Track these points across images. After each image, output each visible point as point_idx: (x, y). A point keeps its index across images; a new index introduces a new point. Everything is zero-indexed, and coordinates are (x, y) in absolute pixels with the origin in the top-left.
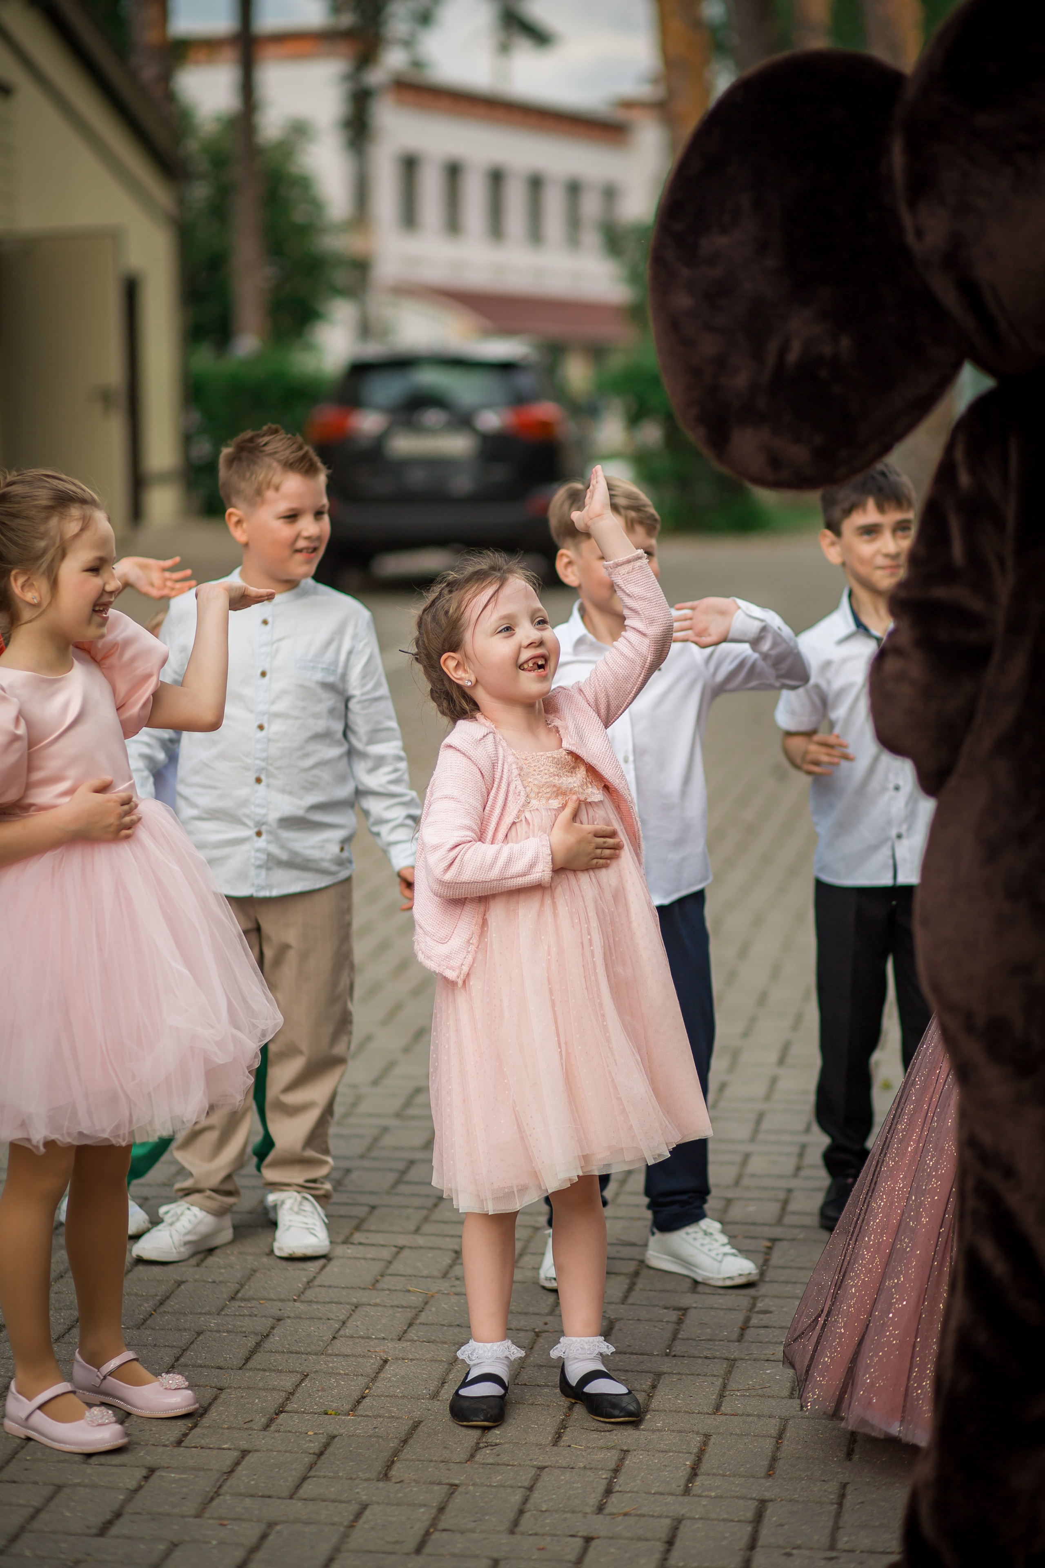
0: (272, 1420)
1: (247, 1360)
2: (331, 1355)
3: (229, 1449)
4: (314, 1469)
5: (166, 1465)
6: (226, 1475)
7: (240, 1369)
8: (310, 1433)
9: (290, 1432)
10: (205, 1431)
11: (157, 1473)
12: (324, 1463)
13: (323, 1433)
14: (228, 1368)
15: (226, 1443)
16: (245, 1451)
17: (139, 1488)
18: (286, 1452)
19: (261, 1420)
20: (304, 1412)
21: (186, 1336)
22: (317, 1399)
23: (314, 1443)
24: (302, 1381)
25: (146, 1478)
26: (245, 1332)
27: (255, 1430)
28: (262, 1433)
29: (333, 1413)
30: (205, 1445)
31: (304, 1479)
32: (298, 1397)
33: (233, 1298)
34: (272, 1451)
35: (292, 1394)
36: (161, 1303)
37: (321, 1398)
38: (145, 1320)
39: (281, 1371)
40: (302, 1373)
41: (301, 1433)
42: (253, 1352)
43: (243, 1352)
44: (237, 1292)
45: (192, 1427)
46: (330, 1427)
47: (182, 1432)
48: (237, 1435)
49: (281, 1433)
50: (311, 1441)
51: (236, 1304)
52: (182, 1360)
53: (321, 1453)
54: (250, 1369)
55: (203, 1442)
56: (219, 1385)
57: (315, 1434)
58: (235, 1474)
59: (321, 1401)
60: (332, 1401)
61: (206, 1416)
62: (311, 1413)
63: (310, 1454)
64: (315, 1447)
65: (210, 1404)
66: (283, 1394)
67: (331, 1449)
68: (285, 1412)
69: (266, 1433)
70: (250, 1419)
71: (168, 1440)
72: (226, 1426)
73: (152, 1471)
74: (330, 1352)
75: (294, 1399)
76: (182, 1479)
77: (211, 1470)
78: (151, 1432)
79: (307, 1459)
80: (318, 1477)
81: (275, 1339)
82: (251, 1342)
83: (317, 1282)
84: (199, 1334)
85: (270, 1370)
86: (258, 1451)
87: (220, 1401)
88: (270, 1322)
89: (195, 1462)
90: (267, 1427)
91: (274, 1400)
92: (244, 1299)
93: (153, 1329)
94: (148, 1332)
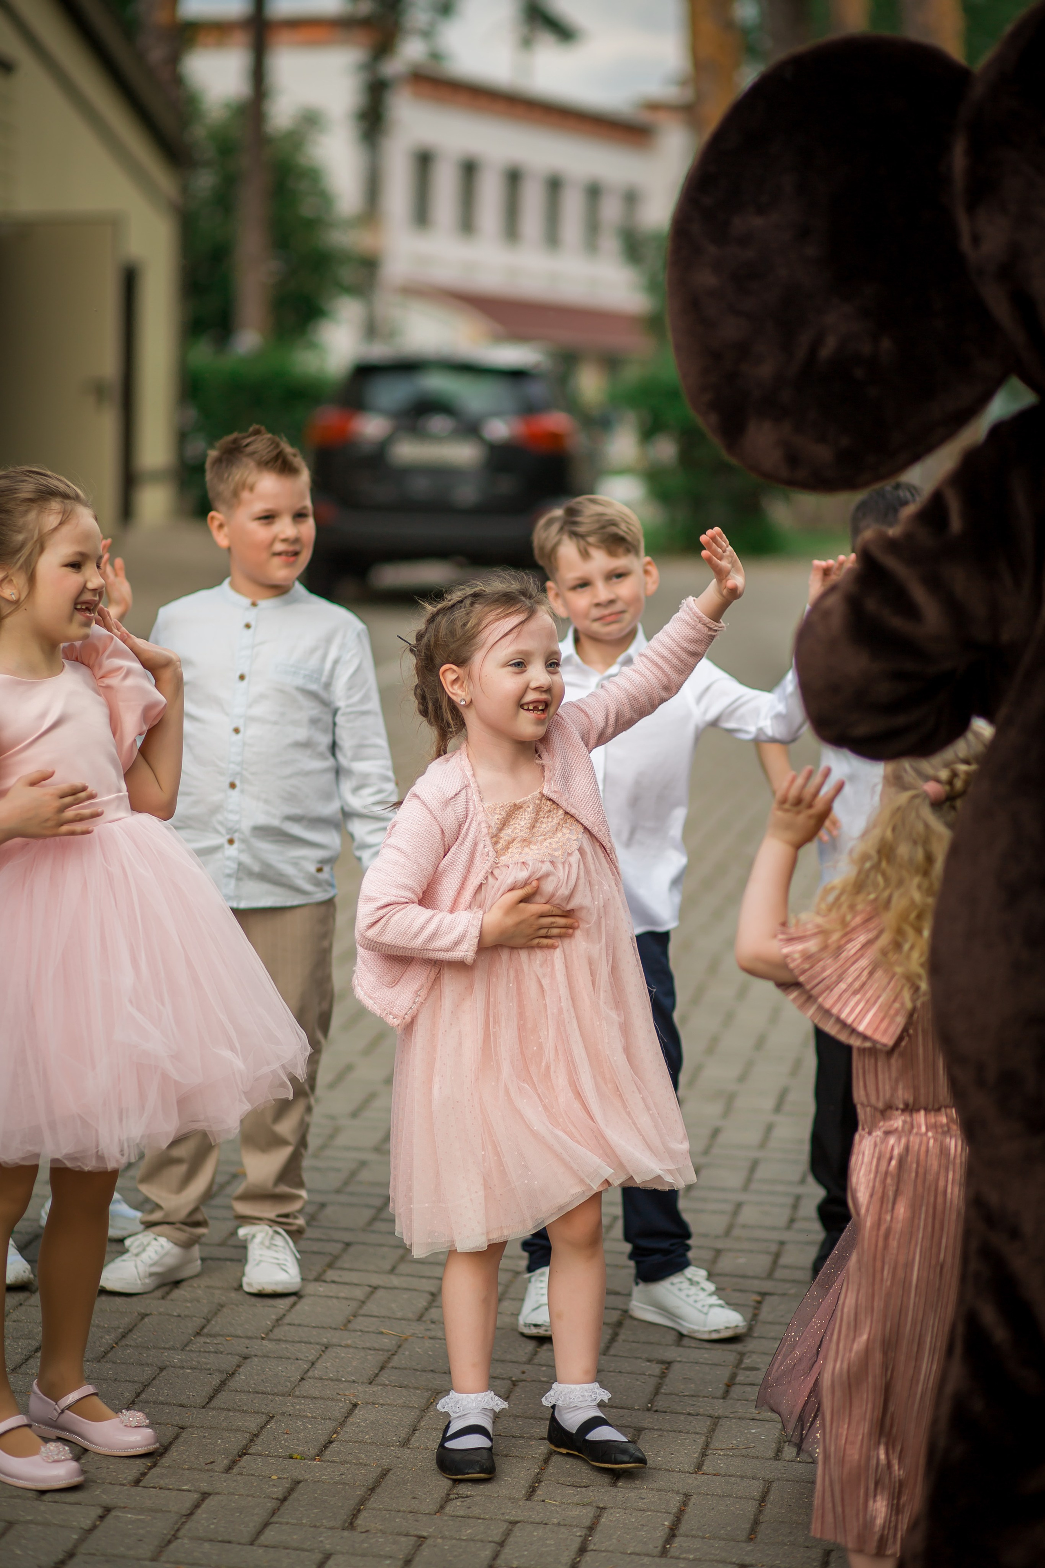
0: (234, 1463)
1: (211, 1398)
2: (298, 1397)
3: (189, 1491)
4: (276, 1515)
5: (122, 1505)
6: (185, 1517)
7: (203, 1407)
8: (274, 1477)
9: (253, 1475)
10: (164, 1471)
11: (113, 1513)
12: (287, 1509)
13: (287, 1478)
14: (191, 1406)
15: (186, 1485)
16: (205, 1493)
17: (94, 1527)
18: (248, 1496)
19: (223, 1461)
20: (268, 1455)
21: (148, 1372)
22: (283, 1442)
23: (278, 1488)
24: (268, 1422)
25: (102, 1518)
26: (209, 1369)
27: (216, 1472)
28: (224, 1475)
29: (299, 1457)
30: (164, 1486)
31: (266, 1525)
32: (263, 1439)
33: (198, 1334)
34: (233, 1494)
35: (257, 1436)
36: (124, 1336)
37: (286, 1441)
38: (106, 1353)
39: (246, 1412)
40: (267, 1414)
41: (264, 1477)
42: (217, 1391)
43: (208, 1390)
44: (203, 1327)
45: (151, 1466)
46: (295, 1472)
47: (140, 1472)
48: (198, 1477)
49: (243, 1476)
50: (274, 1485)
51: (202, 1340)
52: (143, 1396)
53: (285, 1499)
54: (214, 1409)
55: (162, 1483)
56: (181, 1424)
57: (279, 1478)
58: (194, 1517)
59: (286, 1444)
60: (298, 1445)
61: (166, 1455)
62: (276, 1456)
63: (273, 1499)
64: (278, 1492)
65: (171, 1444)
66: (247, 1436)
67: (295, 1495)
68: (248, 1454)
69: (228, 1476)
70: (212, 1460)
71: (125, 1479)
72: (187, 1467)
73: (108, 1510)
74: (297, 1393)
75: (259, 1441)
76: (139, 1520)
77: (170, 1512)
78: (108, 1470)
79: (271, 1505)
80: (281, 1523)
81: (241, 1377)
82: (216, 1380)
83: (287, 1320)
84: (162, 1369)
85: (235, 1410)
86: (219, 1494)
87: (181, 1440)
88: (236, 1360)
89: (153, 1503)
90: (229, 1469)
91: (237, 1441)
92: (209, 1335)
93: (114, 1363)
94: (109, 1366)
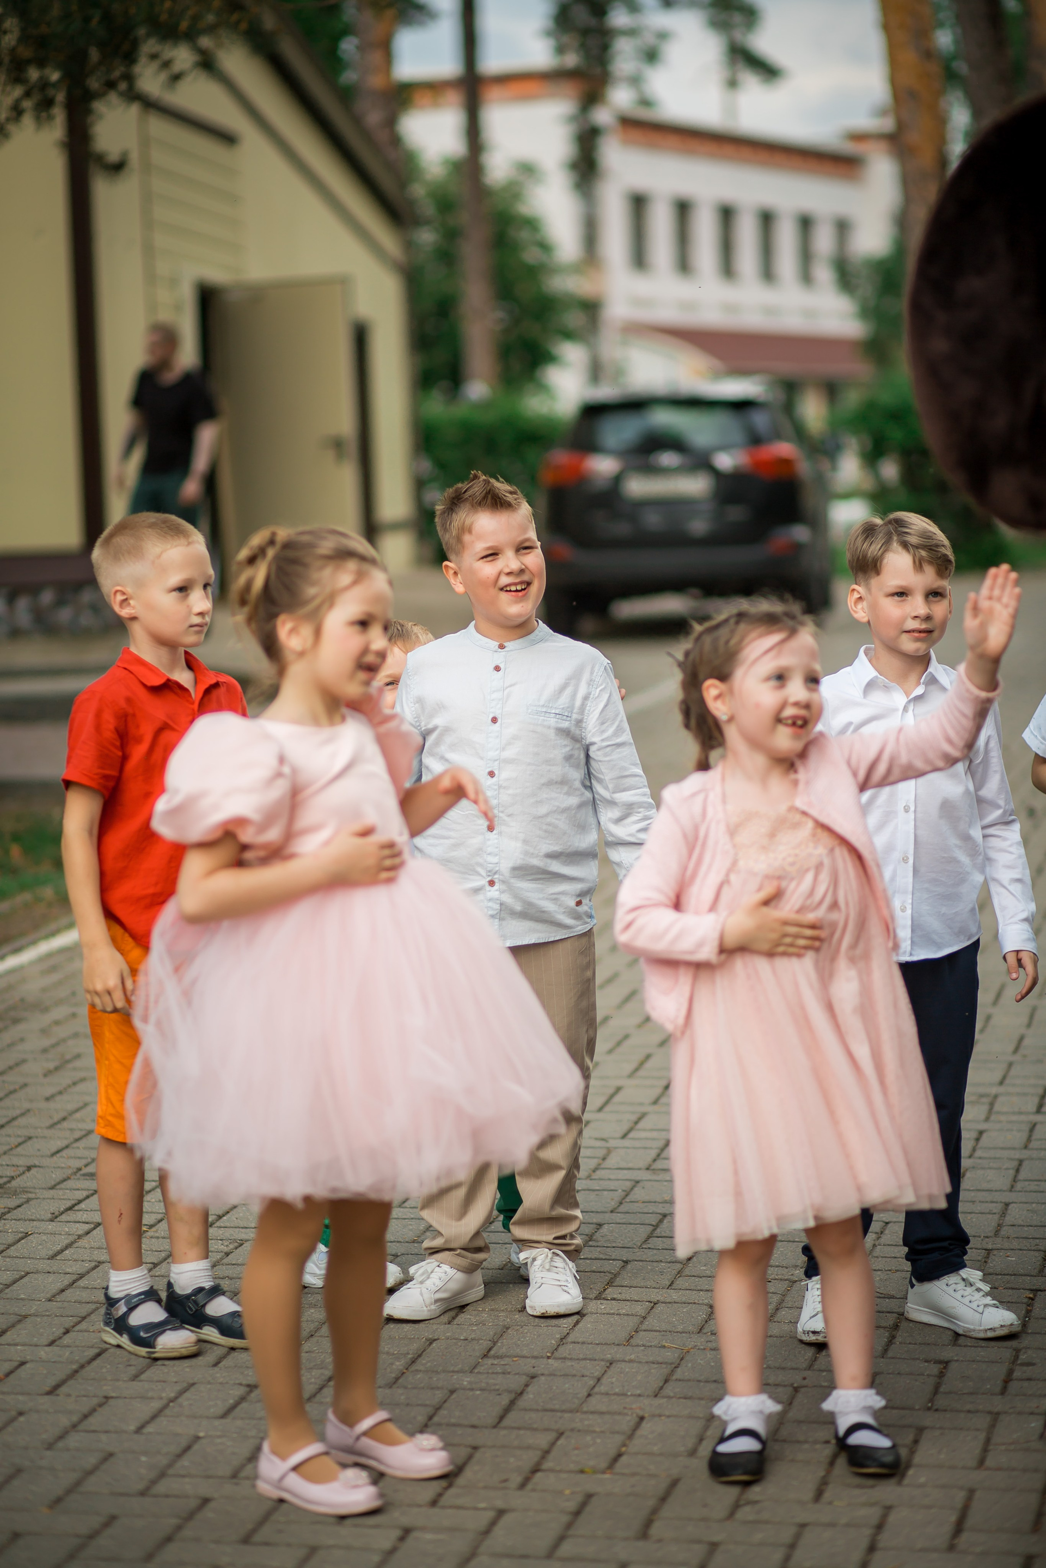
0: (527, 1479)
1: (502, 1418)
2: (586, 1412)
3: (485, 1509)
4: (572, 1529)
5: (421, 1526)
6: (483, 1535)
7: (494, 1427)
8: (566, 1492)
9: (546, 1491)
10: (461, 1491)
11: (415, 1534)
12: (582, 1523)
13: (580, 1492)
14: (482, 1427)
15: (482, 1503)
16: (501, 1511)
17: (395, 1549)
18: (543, 1511)
19: (516, 1479)
20: (560, 1471)
21: (439, 1395)
22: (574, 1457)
23: (571, 1502)
24: (558, 1439)
25: (402, 1539)
26: (498, 1390)
27: (511, 1489)
28: (518, 1492)
29: (590, 1471)
30: (461, 1505)
31: (562, 1538)
32: (554, 1455)
33: (485, 1356)
34: (528, 1510)
35: (548, 1452)
36: (413, 1361)
37: (577, 1456)
38: (397, 1379)
39: (536, 1430)
40: (557, 1431)
41: (558, 1492)
42: (507, 1410)
43: (497, 1411)
44: (490, 1350)
45: (447, 1488)
46: (587, 1486)
47: (437, 1494)
48: (493, 1495)
49: (537, 1492)
50: (568, 1500)
51: (490, 1361)
52: (436, 1419)
53: (579, 1513)
54: (505, 1428)
55: (459, 1502)
56: (473, 1444)
57: (572, 1493)
58: (491, 1534)
59: (577, 1459)
60: (588, 1460)
61: (462, 1476)
62: (568, 1471)
63: (568, 1513)
64: (572, 1505)
65: (465, 1464)
66: (539, 1453)
67: (588, 1509)
68: (541, 1471)
69: (522, 1492)
70: (506, 1478)
71: (423, 1500)
72: (481, 1486)
73: (407, 1532)
74: (585, 1409)
75: (550, 1457)
76: (437, 1539)
77: (467, 1530)
78: (408, 1493)
79: (565, 1519)
80: (576, 1536)
81: (529, 1396)
82: (505, 1400)
83: (570, 1338)
84: (452, 1392)
85: (525, 1428)
86: (514, 1511)
87: (474, 1460)
88: (524, 1379)
89: (451, 1523)
90: (522, 1486)
91: (529, 1459)
92: (496, 1357)
93: (406, 1388)
94: (400, 1391)
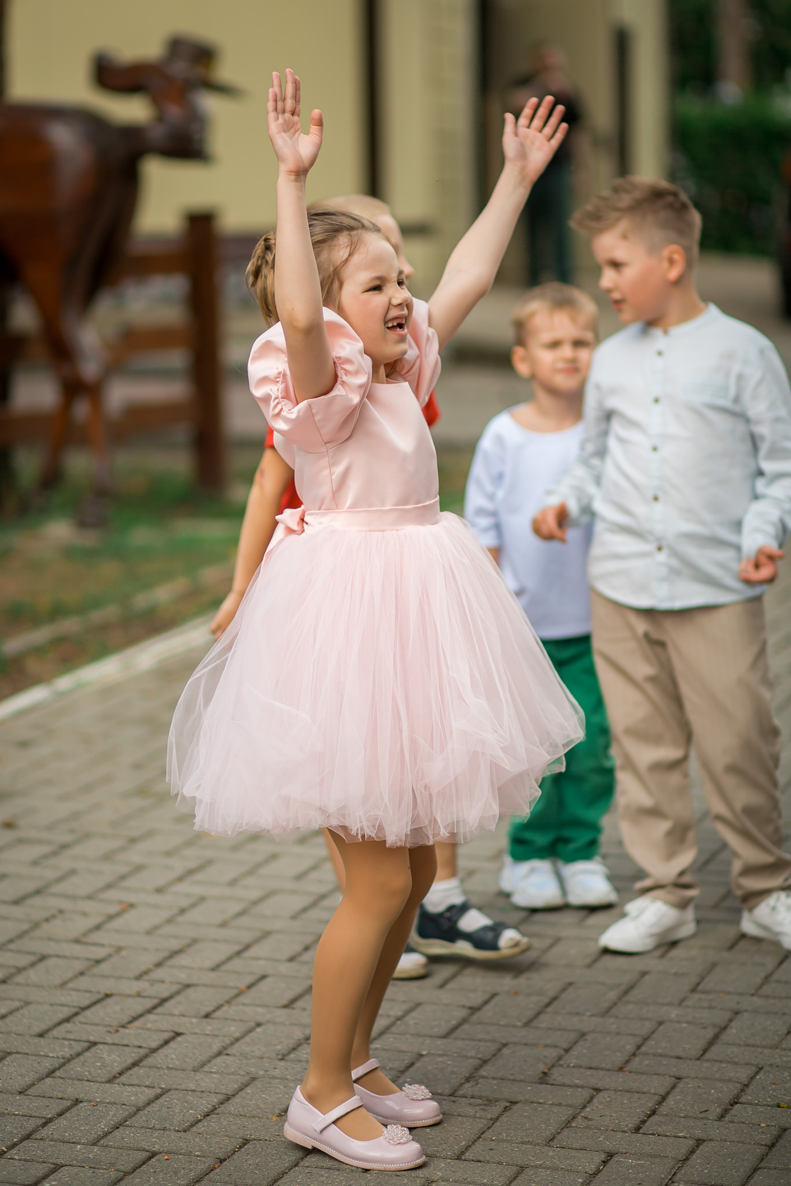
0: (726, 1111)
1: (705, 1051)
2: (785, 1049)
3: (685, 1138)
4: (765, 1160)
5: (624, 1151)
6: (681, 1162)
7: (698, 1059)
8: (762, 1125)
9: (743, 1123)
10: (662, 1119)
11: (615, 1158)
12: (775, 1155)
13: (775, 1126)
14: (686, 1058)
15: (682, 1132)
16: (700, 1140)
17: (598, 1172)
18: (739, 1142)
19: (716, 1110)
20: (758, 1104)
21: (648, 1026)
22: (771, 1092)
23: (766, 1134)
24: (757, 1073)
25: (605, 1163)
26: (703, 1024)
27: (710, 1120)
28: (717, 1123)
29: (785, 1106)
30: (662, 1133)
31: (756, 1170)
32: (752, 1089)
33: (693, 990)
34: (725, 1141)
35: (747, 1086)
36: (626, 992)
37: (774, 1090)
38: (609, 1009)
39: (736, 1063)
40: (756, 1066)
41: (754, 1125)
42: (711, 1043)
43: (701, 1044)
44: (698, 984)
45: (650, 1114)
46: (782, 1120)
47: (641, 1119)
48: (693, 1124)
49: (735, 1124)
50: (763, 1132)
51: (696, 996)
52: (644, 1049)
53: (773, 1145)
54: (708, 1060)
55: (660, 1130)
56: (677, 1074)
57: (768, 1126)
58: (689, 1162)
59: (774, 1094)
60: (785, 1095)
61: (664, 1104)
62: (765, 1105)
63: (762, 1145)
64: (767, 1138)
65: (668, 1093)
66: (738, 1086)
67: (782, 1142)
68: (739, 1103)
69: (721, 1123)
70: (706, 1109)
71: (627, 1126)
72: (683, 1115)
73: (610, 1155)
74: (784, 1046)
75: (749, 1090)
76: (638, 1164)
77: (667, 1157)
78: (611, 1118)
79: (759, 1151)
80: (769, 1168)
81: (733, 1031)
82: (709, 1034)
83: (775, 977)
84: (660, 1023)
85: (727, 1062)
86: (712, 1141)
87: (677, 1090)
88: (728, 1015)
89: (652, 1149)
90: (721, 1117)
91: (729, 1091)
92: (704, 992)
93: (617, 1017)
94: (612, 1020)
